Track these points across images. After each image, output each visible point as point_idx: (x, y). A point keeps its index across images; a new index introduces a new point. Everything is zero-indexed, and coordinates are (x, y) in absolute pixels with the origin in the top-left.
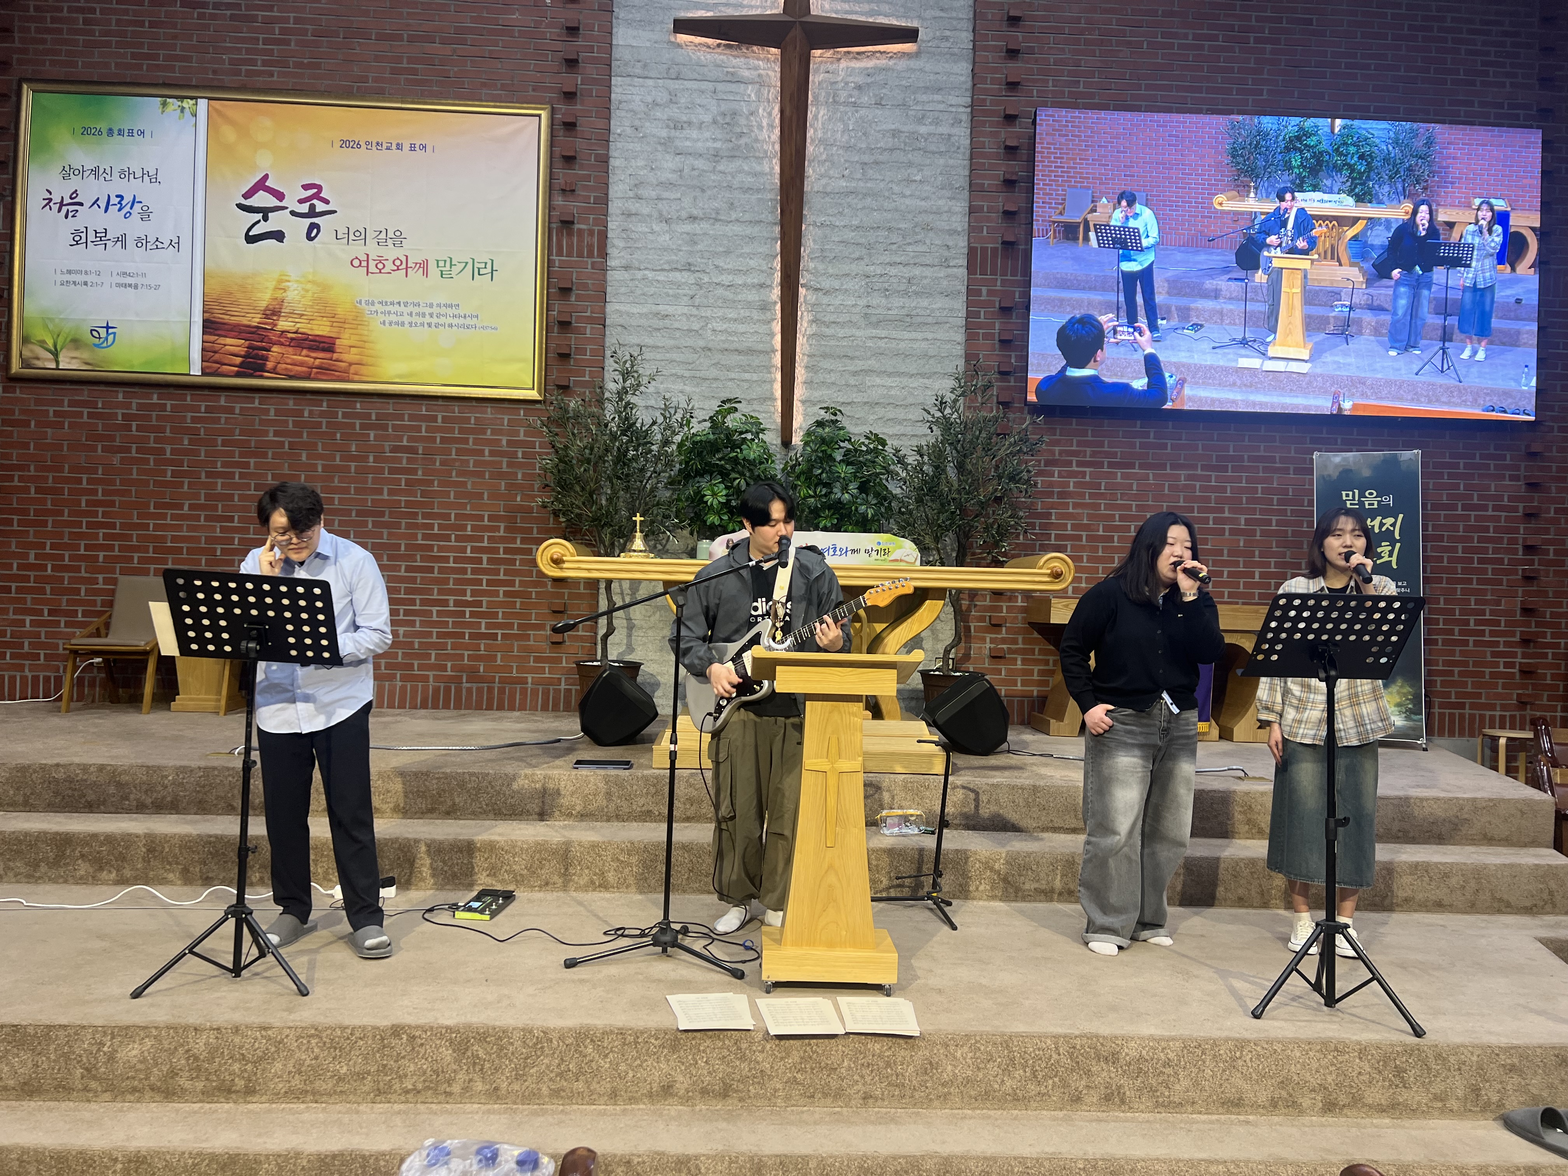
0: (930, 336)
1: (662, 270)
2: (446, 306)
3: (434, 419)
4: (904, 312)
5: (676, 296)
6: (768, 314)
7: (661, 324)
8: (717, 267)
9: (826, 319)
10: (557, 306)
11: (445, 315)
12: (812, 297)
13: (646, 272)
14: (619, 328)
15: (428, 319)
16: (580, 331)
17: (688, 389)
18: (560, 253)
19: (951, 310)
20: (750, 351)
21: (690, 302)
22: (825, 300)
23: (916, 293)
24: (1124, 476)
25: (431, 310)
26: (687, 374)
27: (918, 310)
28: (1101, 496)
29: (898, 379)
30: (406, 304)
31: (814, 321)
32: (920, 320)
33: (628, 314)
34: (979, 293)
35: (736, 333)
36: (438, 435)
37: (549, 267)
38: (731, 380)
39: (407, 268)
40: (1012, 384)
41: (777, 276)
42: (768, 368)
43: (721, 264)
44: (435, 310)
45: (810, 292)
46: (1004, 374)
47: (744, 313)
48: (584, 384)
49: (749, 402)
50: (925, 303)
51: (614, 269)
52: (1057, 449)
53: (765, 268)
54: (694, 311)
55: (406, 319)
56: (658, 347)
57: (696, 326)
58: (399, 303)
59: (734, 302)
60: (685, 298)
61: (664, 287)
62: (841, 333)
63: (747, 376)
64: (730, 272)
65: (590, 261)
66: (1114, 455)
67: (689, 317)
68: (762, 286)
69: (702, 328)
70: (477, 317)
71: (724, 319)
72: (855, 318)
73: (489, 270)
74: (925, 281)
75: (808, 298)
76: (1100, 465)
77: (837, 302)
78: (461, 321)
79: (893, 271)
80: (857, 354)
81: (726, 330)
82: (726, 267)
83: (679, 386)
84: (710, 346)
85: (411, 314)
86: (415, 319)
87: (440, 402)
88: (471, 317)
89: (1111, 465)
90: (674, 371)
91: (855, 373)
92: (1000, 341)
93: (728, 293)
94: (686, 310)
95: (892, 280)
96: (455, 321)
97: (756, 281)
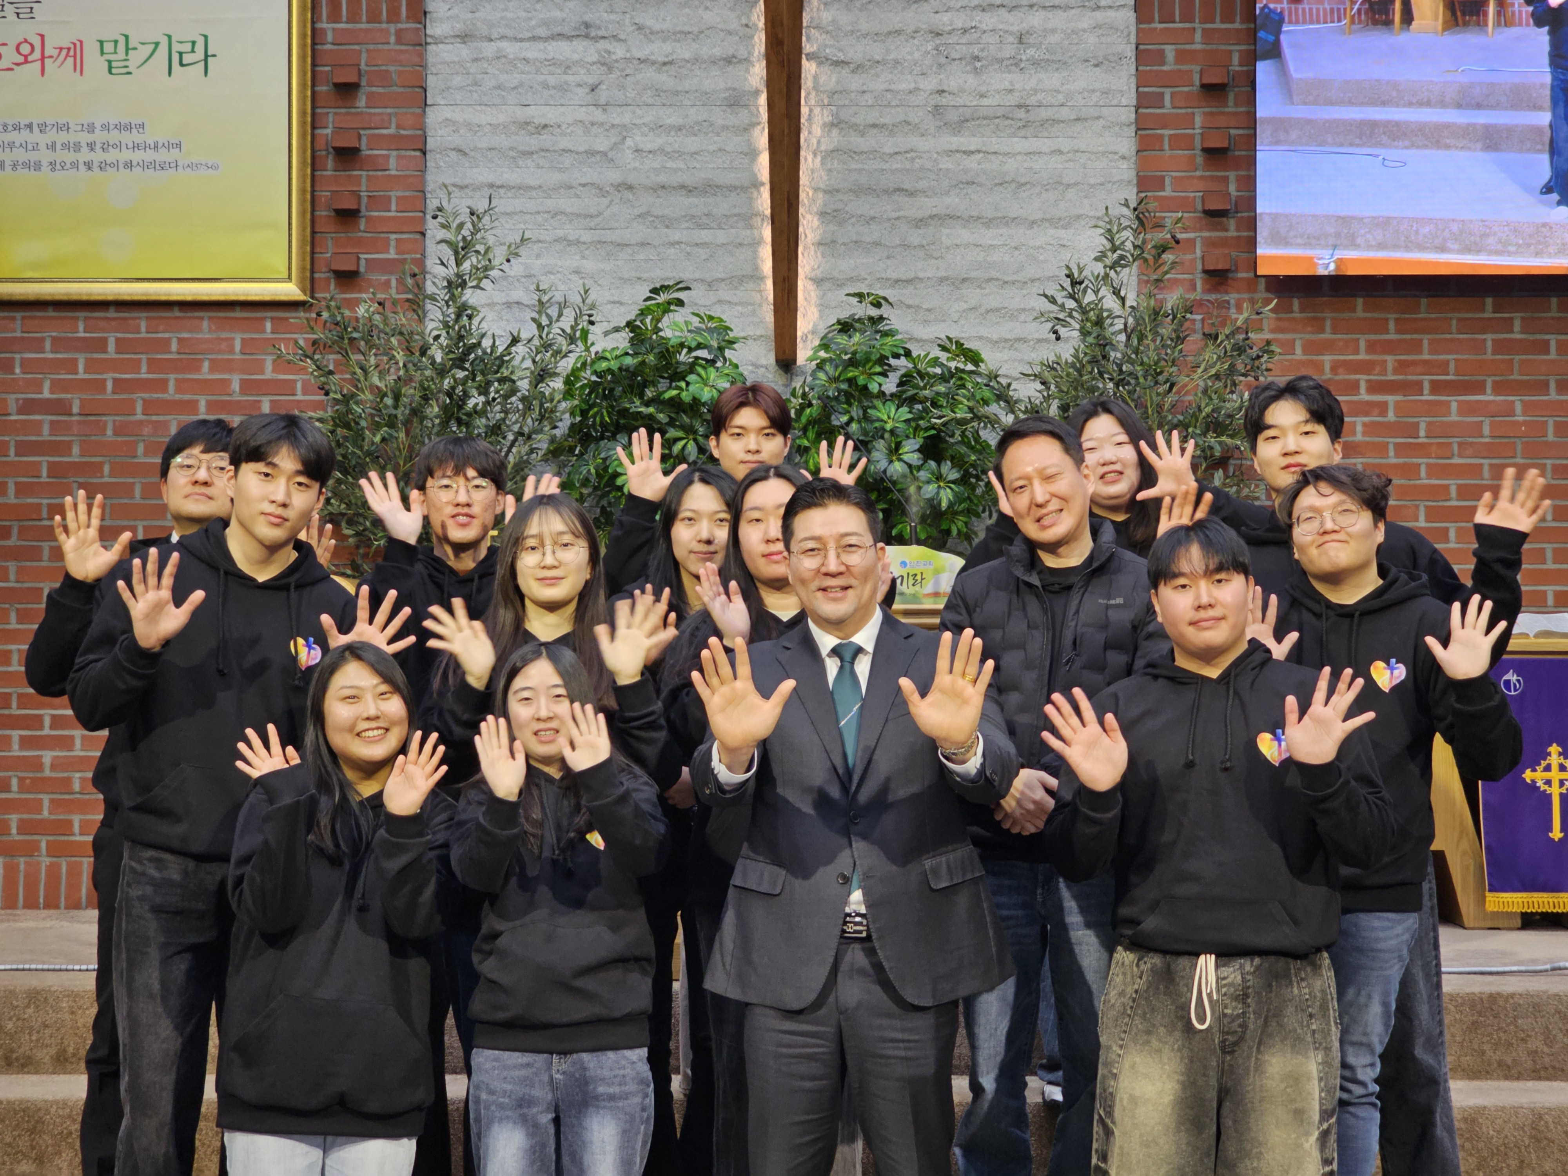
0: (1064, 144)
1: (534, 38)
2: (119, 127)
3: (102, 345)
4: (1012, 100)
5: (562, 88)
6: (743, 116)
7: (533, 142)
8: (640, 28)
9: (859, 120)
10: (332, 118)
11: (118, 146)
12: (829, 78)
13: (504, 44)
14: (453, 155)
15: (85, 155)
16: (374, 164)
17: (589, 265)
18: (334, 17)
19: (1106, 92)
20: (709, 188)
21: (589, 98)
22: (855, 82)
23: (1036, 63)
24: (1466, 409)
25: (90, 138)
26: (586, 236)
27: (1040, 96)
28: (1421, 450)
29: (1004, 231)
30: (43, 127)
31: (836, 124)
32: (1044, 113)
33: (469, 126)
34: (1160, 58)
35: (680, 154)
36: (109, 378)
37: (314, 43)
38: (673, 244)
39: (43, 59)
40: (1232, 233)
41: (760, 42)
42: (748, 218)
43: (649, 22)
44: (99, 136)
45: (826, 68)
46: (1214, 216)
47: (695, 114)
48: (387, 266)
49: (710, 285)
50: (1051, 80)
51: (438, 41)
52: (1327, 359)
53: (734, 25)
54: (598, 115)
55: (45, 156)
56: (529, 188)
57: (602, 144)
58: (30, 126)
59: (676, 93)
60: (579, 91)
61: (538, 71)
62: (889, 145)
63: (704, 235)
64: (666, 36)
65: (392, 28)
66: (1443, 367)
67: (589, 126)
68: (729, 60)
69: (614, 147)
70: (179, 145)
71: (657, 127)
72: (915, 116)
73: (200, 54)
74: (1053, 39)
75: (823, 79)
76: (1417, 388)
77: (879, 85)
78: (149, 156)
79: (988, 20)
80: (922, 185)
81: (661, 150)
82: (657, 27)
83: (573, 261)
84: (631, 179)
85: (53, 147)
86: (61, 155)
87: (112, 313)
88: (169, 146)
89: (1437, 387)
90: (560, 233)
91: (919, 223)
92: (1206, 150)
93: (663, 77)
94: (582, 114)
95: (986, 38)
96: (137, 156)
97: (717, 52)
